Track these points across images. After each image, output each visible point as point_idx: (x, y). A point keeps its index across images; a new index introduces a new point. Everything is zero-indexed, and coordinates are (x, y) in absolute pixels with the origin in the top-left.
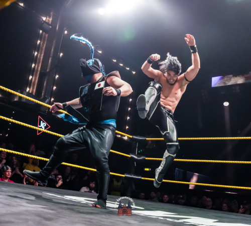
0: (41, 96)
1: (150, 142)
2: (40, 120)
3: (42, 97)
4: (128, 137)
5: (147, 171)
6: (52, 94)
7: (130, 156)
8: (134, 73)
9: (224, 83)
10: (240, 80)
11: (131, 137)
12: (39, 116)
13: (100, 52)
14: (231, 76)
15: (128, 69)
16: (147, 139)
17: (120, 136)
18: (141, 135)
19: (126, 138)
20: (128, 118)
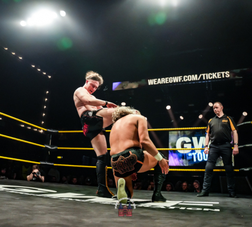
1: (62, 135)
4: (43, 130)
5: (59, 159)
7: (44, 146)
8: (50, 77)
9: (123, 87)
10: (134, 86)
11: (46, 130)
13: (21, 58)
14: (128, 82)
15: (45, 73)
16: (59, 132)
17: (36, 130)
18: (54, 129)
19: (41, 131)
20: (44, 114)
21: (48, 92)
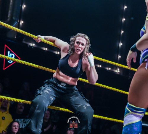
0: (7, 18)
2: (7, 50)
3: (9, 20)
6: (22, 15)
12: (5, 45)
17: (110, 69)
19: (118, 71)
20: (121, 44)
21: (126, 7)
